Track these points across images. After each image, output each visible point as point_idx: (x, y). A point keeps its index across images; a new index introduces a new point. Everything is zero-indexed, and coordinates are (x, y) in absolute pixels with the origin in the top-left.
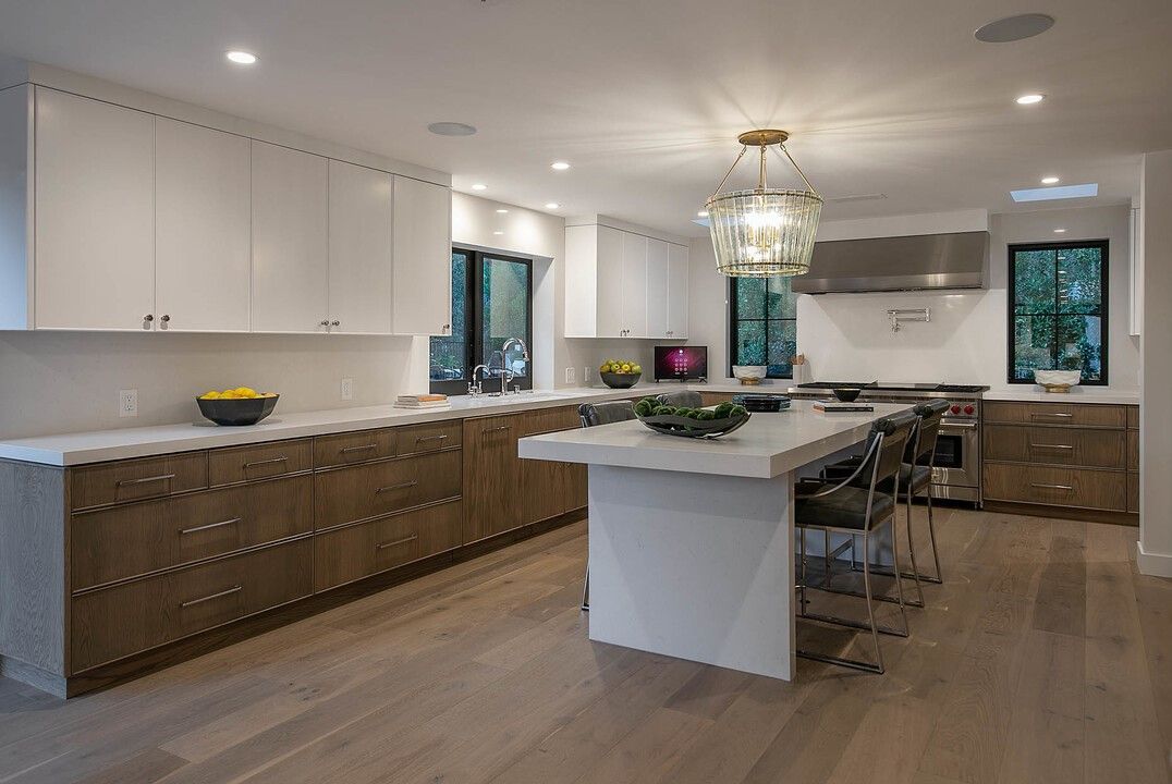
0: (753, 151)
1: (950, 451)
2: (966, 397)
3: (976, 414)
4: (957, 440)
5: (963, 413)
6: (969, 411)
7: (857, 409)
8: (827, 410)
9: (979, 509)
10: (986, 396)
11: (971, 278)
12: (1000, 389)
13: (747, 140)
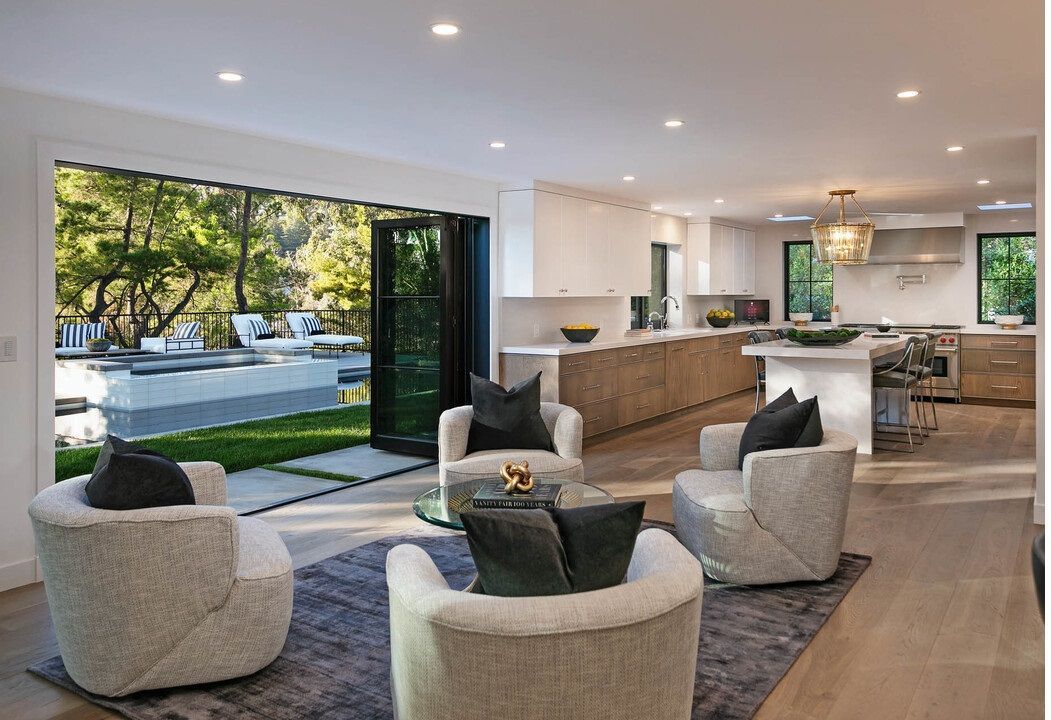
0: (837, 198)
1: (941, 367)
2: (950, 333)
3: (956, 343)
4: (944, 360)
5: (948, 342)
6: (952, 341)
7: (890, 336)
8: (874, 336)
9: (958, 403)
10: (963, 331)
11: (952, 256)
12: (972, 327)
13: (833, 193)
